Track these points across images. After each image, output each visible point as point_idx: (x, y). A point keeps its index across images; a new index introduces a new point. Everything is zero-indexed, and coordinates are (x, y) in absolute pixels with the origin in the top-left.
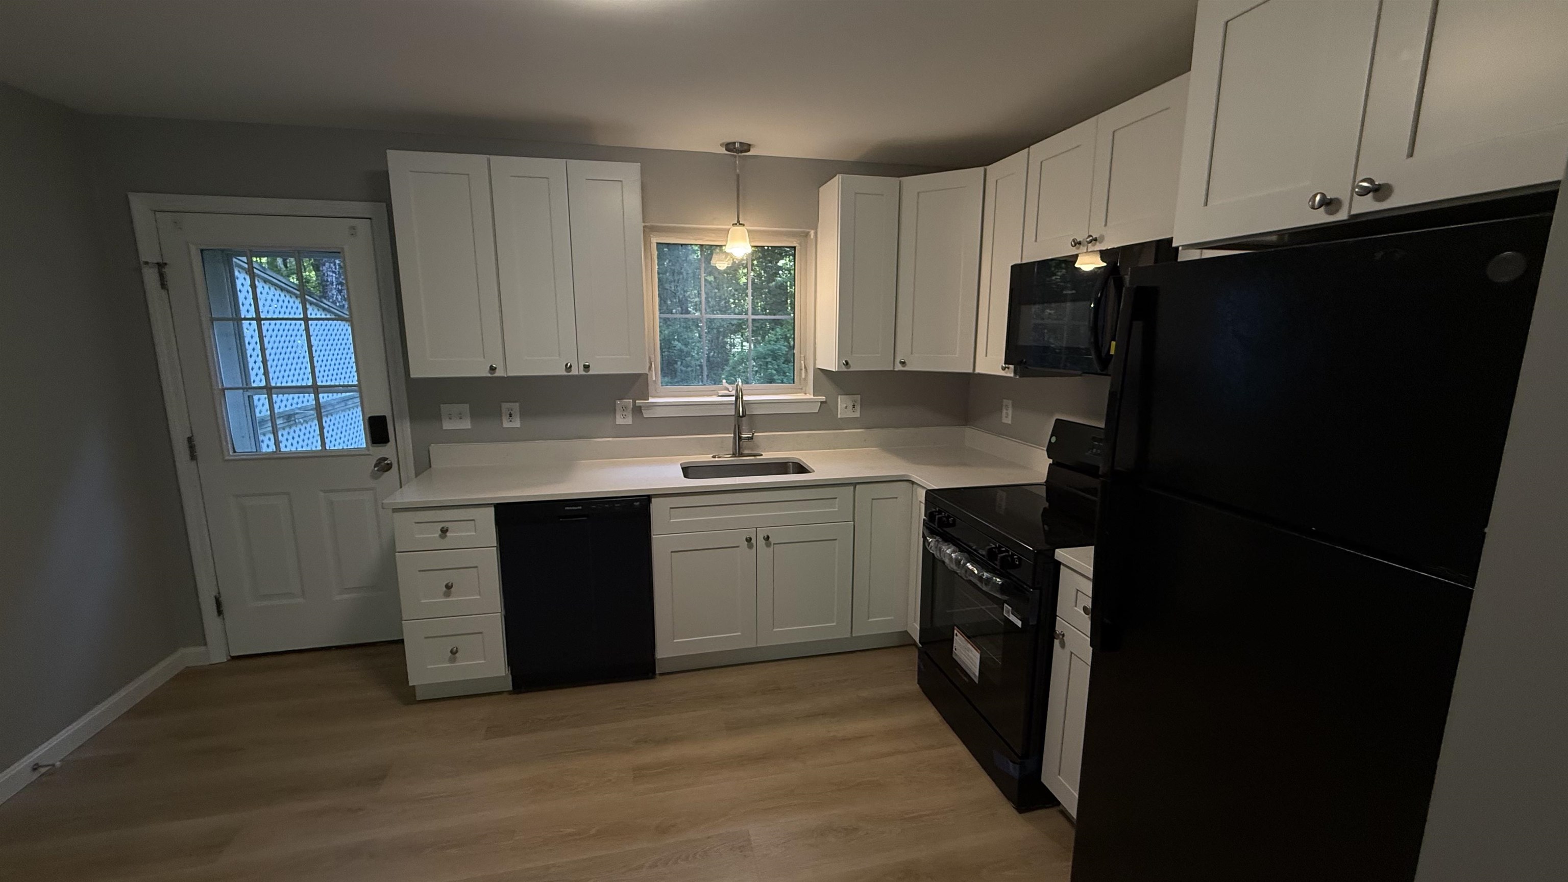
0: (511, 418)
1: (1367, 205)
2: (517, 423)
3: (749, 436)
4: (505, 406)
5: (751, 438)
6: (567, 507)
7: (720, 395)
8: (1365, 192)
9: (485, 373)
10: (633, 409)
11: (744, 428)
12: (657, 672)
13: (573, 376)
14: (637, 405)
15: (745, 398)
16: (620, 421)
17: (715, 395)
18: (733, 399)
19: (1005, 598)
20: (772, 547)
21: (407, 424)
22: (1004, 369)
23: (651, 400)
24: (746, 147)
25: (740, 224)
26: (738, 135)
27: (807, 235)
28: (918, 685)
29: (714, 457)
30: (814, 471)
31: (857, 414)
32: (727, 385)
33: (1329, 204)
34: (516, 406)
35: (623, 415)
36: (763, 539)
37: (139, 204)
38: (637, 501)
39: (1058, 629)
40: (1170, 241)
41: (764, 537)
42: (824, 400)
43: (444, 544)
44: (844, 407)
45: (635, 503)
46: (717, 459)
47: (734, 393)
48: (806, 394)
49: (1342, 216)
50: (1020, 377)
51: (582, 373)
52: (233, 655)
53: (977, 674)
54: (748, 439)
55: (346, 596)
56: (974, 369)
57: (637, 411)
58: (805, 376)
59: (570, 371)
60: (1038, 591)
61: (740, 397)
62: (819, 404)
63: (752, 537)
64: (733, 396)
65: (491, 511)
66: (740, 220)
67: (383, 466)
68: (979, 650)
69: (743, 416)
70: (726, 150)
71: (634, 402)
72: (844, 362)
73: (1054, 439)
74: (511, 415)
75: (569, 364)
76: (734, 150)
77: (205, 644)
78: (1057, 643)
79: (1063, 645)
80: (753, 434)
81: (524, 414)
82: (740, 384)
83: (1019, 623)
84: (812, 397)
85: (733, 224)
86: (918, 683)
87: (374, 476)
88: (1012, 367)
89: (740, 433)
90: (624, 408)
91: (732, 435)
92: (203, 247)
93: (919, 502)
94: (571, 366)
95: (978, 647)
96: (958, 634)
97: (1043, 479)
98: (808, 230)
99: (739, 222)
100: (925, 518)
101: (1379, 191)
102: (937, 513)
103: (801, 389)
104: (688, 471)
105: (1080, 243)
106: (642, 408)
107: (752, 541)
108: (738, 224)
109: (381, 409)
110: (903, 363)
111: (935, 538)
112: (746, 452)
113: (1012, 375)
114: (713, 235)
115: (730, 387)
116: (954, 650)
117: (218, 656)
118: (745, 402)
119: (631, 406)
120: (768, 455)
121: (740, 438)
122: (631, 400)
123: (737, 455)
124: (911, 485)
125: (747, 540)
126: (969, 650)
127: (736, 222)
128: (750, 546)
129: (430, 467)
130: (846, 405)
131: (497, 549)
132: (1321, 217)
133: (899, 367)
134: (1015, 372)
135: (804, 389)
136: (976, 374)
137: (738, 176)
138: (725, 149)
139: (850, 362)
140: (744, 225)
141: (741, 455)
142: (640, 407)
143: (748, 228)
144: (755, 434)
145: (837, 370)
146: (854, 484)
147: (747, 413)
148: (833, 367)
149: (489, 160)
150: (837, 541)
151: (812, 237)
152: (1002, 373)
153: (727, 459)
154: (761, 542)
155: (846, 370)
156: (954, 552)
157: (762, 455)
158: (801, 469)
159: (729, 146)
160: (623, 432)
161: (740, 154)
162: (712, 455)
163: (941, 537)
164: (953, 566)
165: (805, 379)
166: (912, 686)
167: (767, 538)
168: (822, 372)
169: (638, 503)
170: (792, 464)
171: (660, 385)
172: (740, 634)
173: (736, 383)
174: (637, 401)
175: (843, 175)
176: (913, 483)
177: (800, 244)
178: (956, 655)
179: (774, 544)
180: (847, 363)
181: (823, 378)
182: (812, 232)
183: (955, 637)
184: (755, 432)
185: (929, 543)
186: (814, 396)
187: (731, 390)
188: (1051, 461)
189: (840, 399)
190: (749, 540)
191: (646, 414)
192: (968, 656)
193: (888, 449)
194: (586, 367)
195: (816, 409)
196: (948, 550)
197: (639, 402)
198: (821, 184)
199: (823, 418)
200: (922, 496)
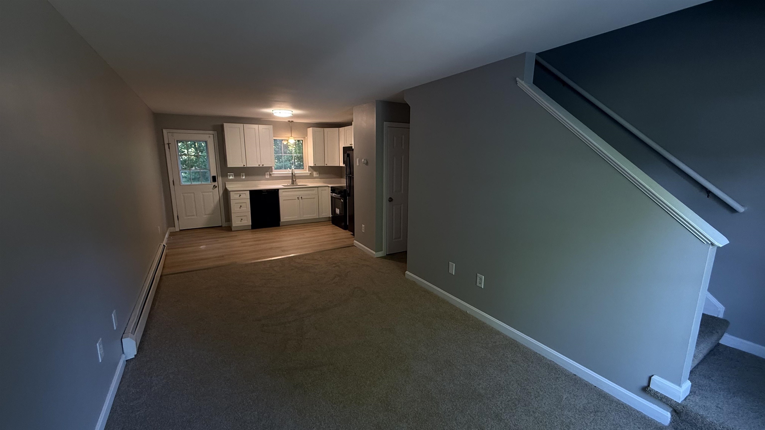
2: (244, 177)
4: (241, 174)
7: (288, 172)
9: (242, 166)
12: (281, 225)
13: (260, 167)
16: (266, 177)
18: (291, 172)
21: (221, 177)
22: (343, 165)
23: (273, 173)
24: (292, 121)
27: (305, 138)
31: (318, 176)
34: (244, 174)
37: (165, 131)
42: (311, 173)
43: (239, 198)
44: (315, 174)
45: (274, 190)
51: (262, 166)
52: (180, 229)
53: (338, 214)
55: (206, 216)
56: (340, 165)
57: (270, 175)
65: (249, 192)
67: (215, 187)
68: (339, 209)
71: (270, 173)
75: (259, 165)
77: (175, 227)
80: (296, 180)
81: (245, 176)
84: (308, 172)
86: (332, 223)
87: (213, 189)
90: (267, 174)
91: (291, 180)
92: (177, 140)
96: (336, 208)
102: (332, 190)
104: (284, 185)
108: (291, 136)
109: (215, 175)
110: (326, 164)
113: (345, 166)
114: (286, 138)
115: (290, 170)
117: (177, 230)
118: (294, 173)
120: (299, 184)
121: (293, 181)
128: (298, 199)
131: (250, 199)
133: (326, 165)
135: (306, 170)
137: (291, 127)
140: (293, 136)
141: (293, 184)
146: (318, 187)
147: (294, 175)
148: (312, 165)
149: (243, 125)
150: (315, 199)
154: (300, 198)
159: (289, 121)
160: (267, 179)
164: (334, 197)
165: (306, 168)
167: (301, 197)
169: (277, 190)
171: (275, 169)
172: (297, 216)
173: (292, 169)
175: (313, 127)
179: (303, 199)
180: (315, 165)
181: (310, 167)
182: (306, 137)
185: (331, 195)
186: (309, 171)
189: (314, 172)
190: (298, 198)
191: (272, 175)
192: (338, 211)
193: (325, 183)
194: (263, 165)
195: (309, 175)
196: (334, 194)
197: (271, 173)
198: (308, 128)
199: (311, 177)
200: (330, 188)
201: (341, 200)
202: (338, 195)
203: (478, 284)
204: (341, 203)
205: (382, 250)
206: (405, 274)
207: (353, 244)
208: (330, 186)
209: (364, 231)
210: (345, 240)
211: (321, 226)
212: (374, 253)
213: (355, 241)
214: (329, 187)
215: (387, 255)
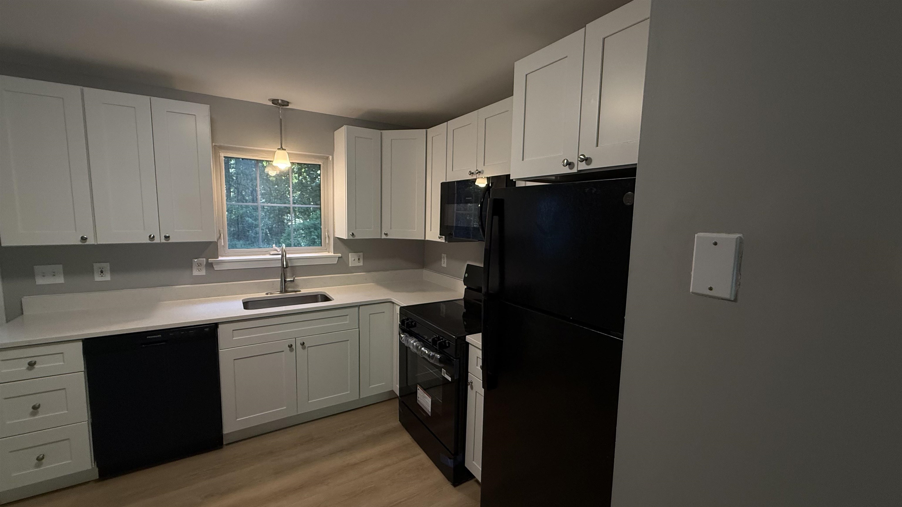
0: (102, 274)
1: (583, 166)
2: (107, 277)
3: (291, 279)
4: (96, 266)
5: (293, 281)
6: (148, 336)
7: (271, 254)
8: (582, 160)
9: (77, 242)
10: (206, 265)
11: (288, 274)
12: (224, 443)
13: (156, 243)
14: (209, 262)
15: (288, 256)
16: (196, 273)
17: (267, 254)
18: (280, 256)
19: (442, 365)
20: (307, 349)
22: (440, 238)
23: (220, 258)
24: (286, 103)
25: (283, 149)
26: (281, 96)
27: (328, 158)
28: (399, 422)
29: (267, 294)
30: (334, 300)
31: (361, 264)
32: (276, 248)
33: (570, 164)
34: (107, 266)
35: (198, 269)
36: (300, 345)
38: (206, 327)
39: (469, 380)
40: (509, 176)
41: (301, 344)
42: (341, 256)
43: (31, 374)
44: (353, 260)
45: (205, 329)
46: (269, 295)
47: (280, 253)
48: (329, 252)
49: (575, 170)
50: (448, 242)
51: (163, 241)
53: (430, 411)
54: (291, 282)
56: (425, 238)
57: (210, 266)
58: (328, 242)
59: (154, 240)
60: (458, 360)
61: (284, 255)
62: (338, 258)
63: (293, 345)
64: (280, 254)
65: (80, 344)
66: (283, 146)
68: (430, 397)
69: (286, 267)
70: (273, 103)
71: (207, 260)
72: (351, 233)
73: (466, 275)
74: (102, 272)
75: (152, 235)
76: (278, 104)
78: (469, 387)
79: (472, 388)
80: (294, 278)
81: (113, 271)
82: (284, 247)
83: (450, 379)
84: (333, 254)
85: (278, 149)
86: (400, 420)
88: (444, 237)
89: (285, 278)
90: (199, 265)
91: (280, 280)
93: (397, 314)
94: (154, 237)
95: (430, 395)
96: (420, 389)
97: (462, 296)
98: (328, 156)
99: (282, 147)
100: (400, 323)
101: (587, 160)
102: (406, 320)
103: (326, 249)
104: (247, 305)
105: (473, 173)
106: (213, 264)
107: (293, 347)
108: (281, 149)
110: (386, 234)
111: (405, 335)
112: (290, 289)
113: (444, 241)
114: (265, 154)
115: (278, 249)
116: (418, 398)
118: (288, 258)
119: (205, 264)
120: (304, 291)
121: (285, 281)
122: (205, 259)
123: (283, 292)
124: (392, 304)
125: (289, 346)
126: (425, 397)
127: (280, 148)
128: (292, 350)
129: (22, 314)
130: (354, 259)
131: (84, 373)
132: (567, 170)
133: (384, 237)
134: (445, 240)
135: (328, 249)
136: (426, 240)
137: (281, 120)
138: (271, 103)
139: (354, 234)
140: (285, 150)
141: (286, 292)
142: (212, 263)
143: (288, 151)
144: (296, 278)
145: (347, 238)
146: (358, 306)
147: (289, 265)
148: (345, 237)
149: (82, 90)
150: (348, 342)
151: (331, 159)
152: (439, 240)
153: (277, 294)
154: (299, 346)
155: (352, 238)
156: (415, 342)
157: (300, 291)
158: (326, 298)
159: (275, 101)
160: (199, 281)
161: (282, 107)
162: (265, 293)
163: (409, 334)
164: (415, 350)
165: (329, 244)
166: (396, 423)
167: (303, 344)
168: (339, 239)
169: (207, 329)
170: (321, 297)
171: (228, 248)
172: (285, 408)
173: (282, 247)
174: (209, 260)
175: (348, 126)
176: (393, 303)
177: (323, 164)
178: (419, 401)
179: (308, 347)
180: (353, 234)
181: (339, 243)
182: (331, 157)
183: (418, 390)
184: (295, 277)
185: (402, 338)
186: (334, 253)
187: (279, 251)
188: (466, 287)
189: (350, 255)
190: (290, 346)
191: (216, 268)
192: (425, 401)
193: (379, 284)
194: (167, 238)
195: (336, 261)
196: (413, 342)
197: (210, 260)
198: (336, 130)
199: (340, 267)
200: (397, 311)
201: (440, 372)
208: (398, 302)
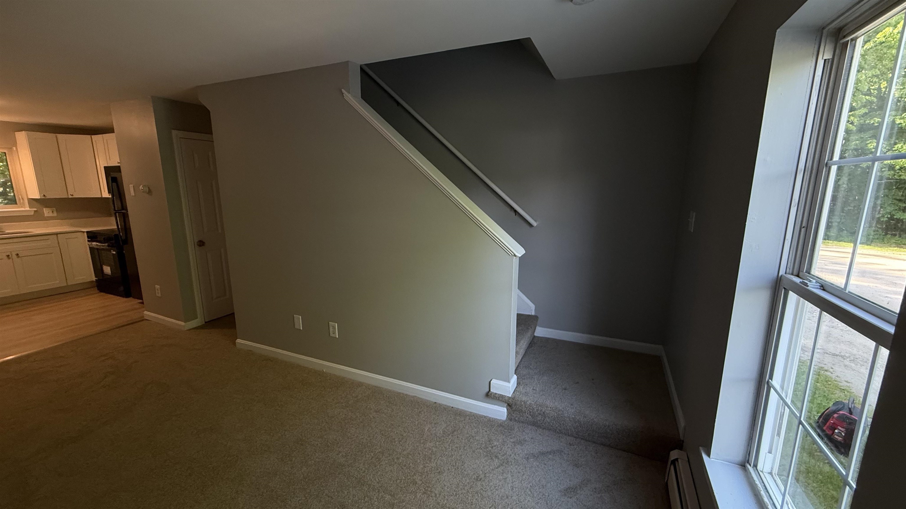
19: (110, 248)
20: (21, 257)
31: (55, 215)
42: (36, 210)
44: (47, 212)
48: (25, 208)
53: (110, 272)
56: (102, 196)
58: (23, 201)
62: (34, 211)
68: (109, 267)
83: (115, 253)
84: (29, 209)
86: (98, 290)
88: (112, 194)
93: (86, 236)
96: (104, 266)
98: (12, 148)
102: (90, 236)
107: (10, 256)
110: (72, 195)
111: (90, 242)
116: (104, 271)
120: (7, 231)
128: (9, 258)
133: (70, 197)
135: (23, 206)
139: (46, 195)
146: (57, 234)
148: (38, 197)
150: (53, 254)
151: (14, 150)
152: (110, 197)
154: (14, 256)
155: (44, 198)
164: (97, 247)
165: (23, 203)
167: (17, 255)
168: (32, 199)
172: (12, 290)
175: (26, 130)
177: (10, 152)
180: (44, 196)
181: (33, 202)
182: (14, 148)
185: (90, 246)
186: (30, 208)
189: (44, 209)
190: (8, 256)
192: (107, 270)
193: (72, 225)
195: (32, 213)
196: (94, 243)
198: (16, 131)
199: (37, 217)
200: (86, 234)
201: (111, 252)
202: (104, 245)
203: (332, 335)
204: (112, 257)
205: (197, 318)
206: (235, 343)
207: (143, 317)
208: (85, 230)
209: (159, 295)
210: (127, 314)
211: (74, 298)
212: (182, 323)
213: (146, 312)
214: (83, 232)
215: (206, 322)
